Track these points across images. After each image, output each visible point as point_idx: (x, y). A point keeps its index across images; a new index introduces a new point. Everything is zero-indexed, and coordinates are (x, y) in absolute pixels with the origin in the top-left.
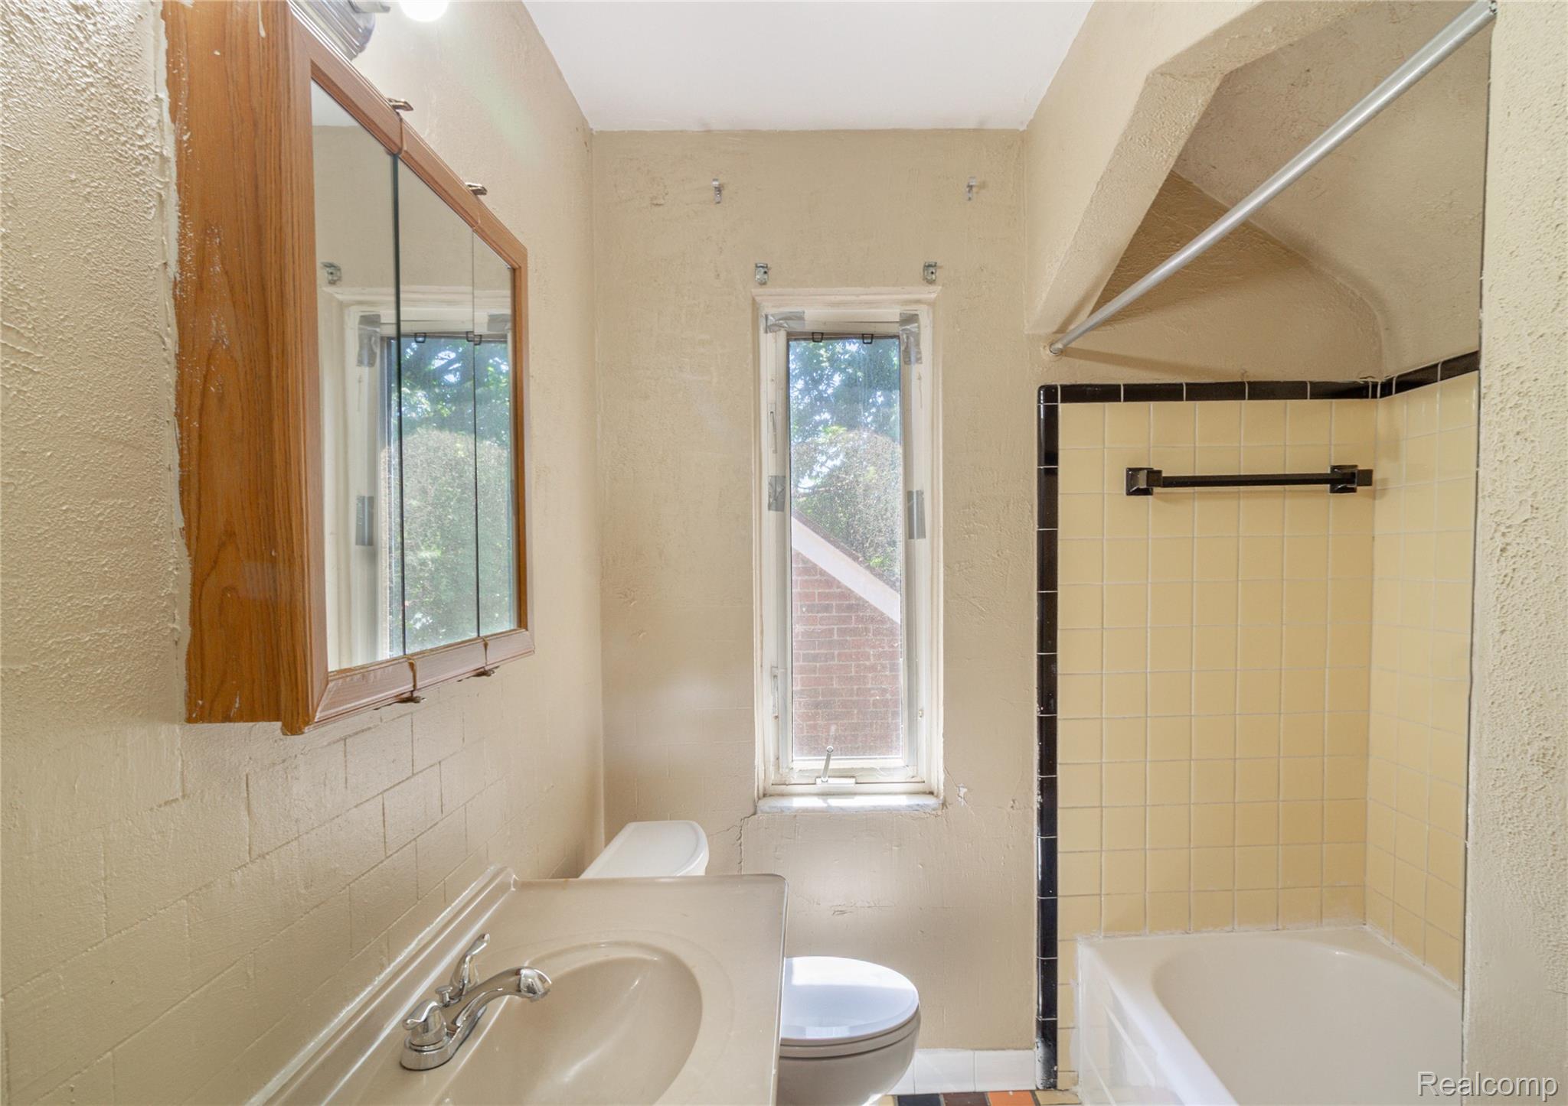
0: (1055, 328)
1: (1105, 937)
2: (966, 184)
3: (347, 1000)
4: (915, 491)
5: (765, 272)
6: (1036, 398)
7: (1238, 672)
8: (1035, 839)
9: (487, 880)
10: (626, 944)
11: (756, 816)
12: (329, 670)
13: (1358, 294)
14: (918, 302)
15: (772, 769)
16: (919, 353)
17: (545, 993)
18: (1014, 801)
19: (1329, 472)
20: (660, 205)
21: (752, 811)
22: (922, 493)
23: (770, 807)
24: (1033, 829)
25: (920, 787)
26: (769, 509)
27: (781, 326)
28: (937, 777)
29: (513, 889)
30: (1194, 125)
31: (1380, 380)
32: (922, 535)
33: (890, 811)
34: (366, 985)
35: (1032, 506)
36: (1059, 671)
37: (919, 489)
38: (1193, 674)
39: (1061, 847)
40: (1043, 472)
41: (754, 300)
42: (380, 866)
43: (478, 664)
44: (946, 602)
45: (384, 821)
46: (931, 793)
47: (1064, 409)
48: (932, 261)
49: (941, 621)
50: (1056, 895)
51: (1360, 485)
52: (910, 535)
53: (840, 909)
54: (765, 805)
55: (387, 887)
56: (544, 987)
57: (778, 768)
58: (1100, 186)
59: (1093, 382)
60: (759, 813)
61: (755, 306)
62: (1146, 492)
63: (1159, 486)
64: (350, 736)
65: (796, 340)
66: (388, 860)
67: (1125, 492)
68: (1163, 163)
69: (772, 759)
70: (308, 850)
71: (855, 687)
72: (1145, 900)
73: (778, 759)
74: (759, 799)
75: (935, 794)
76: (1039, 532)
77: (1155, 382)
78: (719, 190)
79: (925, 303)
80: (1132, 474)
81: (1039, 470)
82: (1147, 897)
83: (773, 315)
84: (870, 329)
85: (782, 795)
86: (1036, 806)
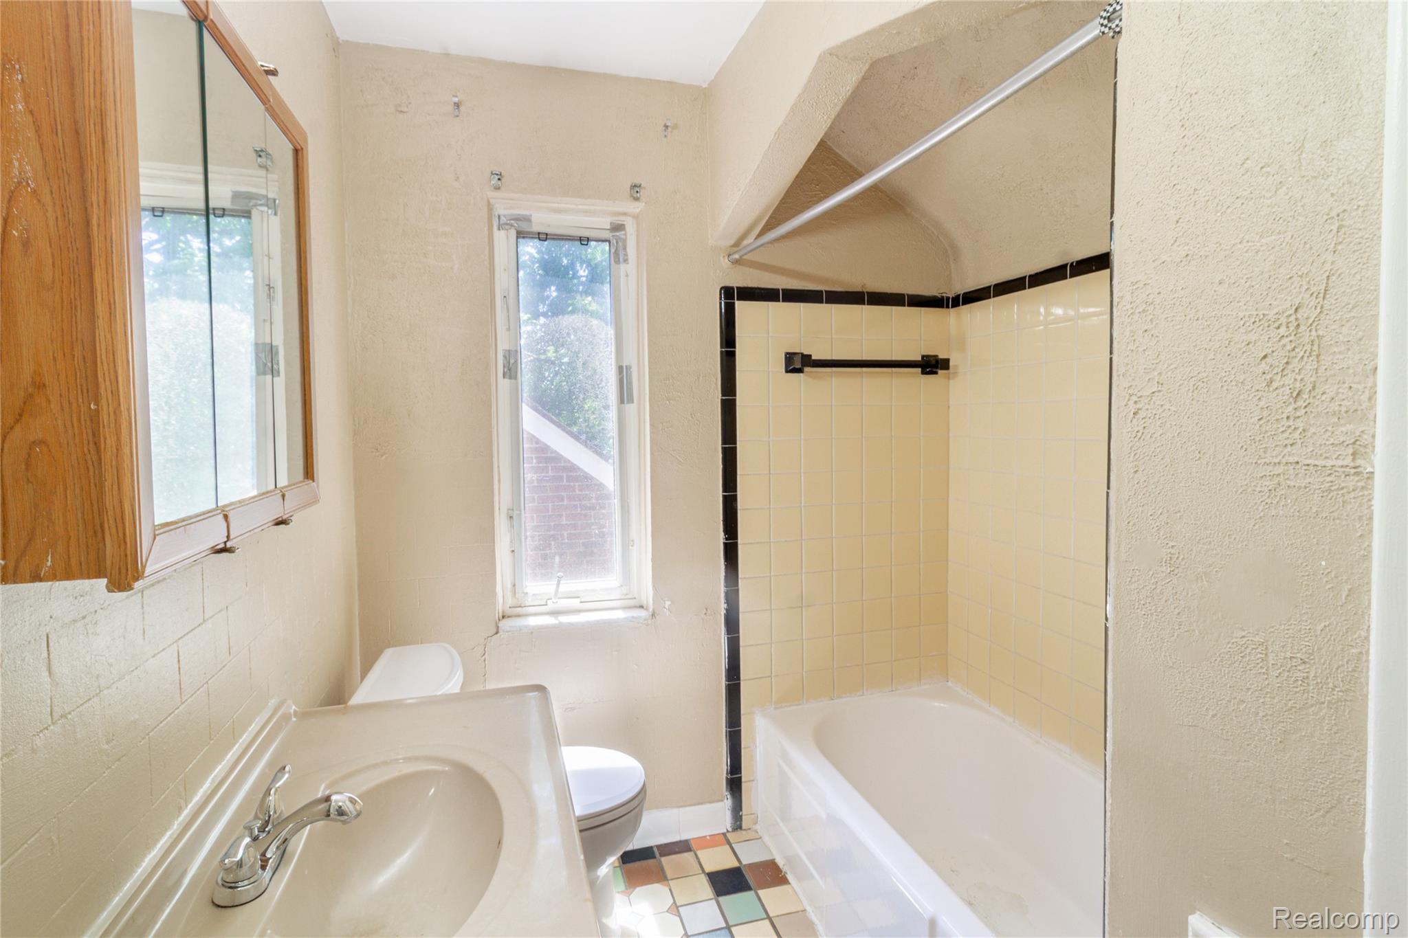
0: (732, 242)
1: (775, 708)
2: (663, 124)
3: (149, 848)
4: (624, 365)
5: (499, 179)
6: (718, 296)
7: (864, 505)
8: (723, 637)
9: (269, 714)
10: (416, 759)
11: (498, 635)
12: (156, 524)
13: (936, 234)
14: (625, 214)
15: (509, 595)
16: (626, 255)
17: (358, 815)
18: (707, 610)
19: (920, 359)
20: (404, 112)
21: (495, 631)
22: (630, 368)
23: (510, 627)
24: (721, 630)
25: (632, 602)
26: (504, 377)
27: (512, 225)
28: (647, 593)
29: (294, 719)
30: (847, 96)
31: (951, 295)
32: (631, 400)
33: (610, 624)
34: (166, 830)
35: (716, 380)
36: (739, 507)
37: (628, 364)
38: (834, 506)
39: (742, 642)
40: (724, 353)
41: (488, 201)
42: (176, 711)
43: (278, 514)
44: (652, 454)
45: (179, 668)
46: (642, 607)
47: (739, 306)
48: (637, 182)
49: (648, 469)
50: (739, 680)
51: (941, 369)
52: (622, 401)
53: (570, 706)
54: (505, 625)
55: (184, 732)
56: (356, 809)
57: (515, 593)
58: (777, 136)
59: (760, 286)
60: (501, 632)
61: (490, 208)
62: (800, 371)
63: (808, 366)
64: (146, 588)
65: (524, 237)
66: (183, 706)
67: (784, 371)
68: (823, 123)
69: (509, 586)
70: (110, 705)
71: (552, 524)
72: (803, 677)
73: (514, 585)
74: (499, 620)
75: (645, 607)
76: (722, 399)
77: (803, 288)
78: (457, 105)
79: (630, 216)
80: (789, 357)
81: (721, 352)
82: (804, 676)
83: (504, 216)
84: (585, 234)
85: (518, 616)
86: (723, 612)
